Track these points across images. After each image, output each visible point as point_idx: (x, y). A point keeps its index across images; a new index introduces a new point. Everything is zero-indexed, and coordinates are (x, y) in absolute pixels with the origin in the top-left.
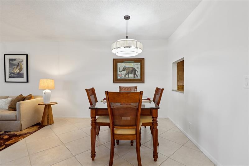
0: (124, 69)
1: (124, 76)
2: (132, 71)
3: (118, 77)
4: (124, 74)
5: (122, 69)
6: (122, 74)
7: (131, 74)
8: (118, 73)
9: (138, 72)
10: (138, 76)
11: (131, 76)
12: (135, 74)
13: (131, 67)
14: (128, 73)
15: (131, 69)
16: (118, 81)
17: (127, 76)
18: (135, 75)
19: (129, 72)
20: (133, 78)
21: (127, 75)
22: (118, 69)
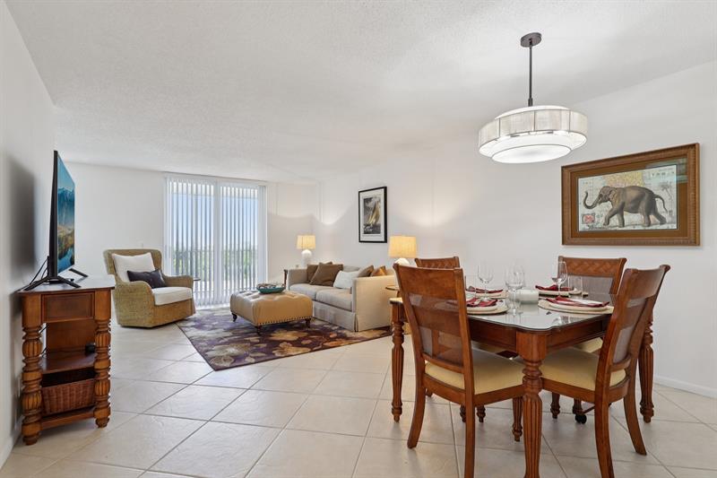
0: (603, 198)
1: (602, 220)
2: (637, 201)
3: (582, 227)
4: (605, 214)
5: (596, 197)
6: (594, 214)
7: (634, 210)
8: (582, 210)
9: (668, 206)
10: (668, 219)
11: (634, 220)
12: (651, 209)
13: (633, 188)
14: (620, 211)
15: (633, 194)
16: (578, 240)
17: (615, 221)
18: (652, 217)
19: (623, 204)
20: (641, 228)
21: (615, 217)
22: (581, 200)
